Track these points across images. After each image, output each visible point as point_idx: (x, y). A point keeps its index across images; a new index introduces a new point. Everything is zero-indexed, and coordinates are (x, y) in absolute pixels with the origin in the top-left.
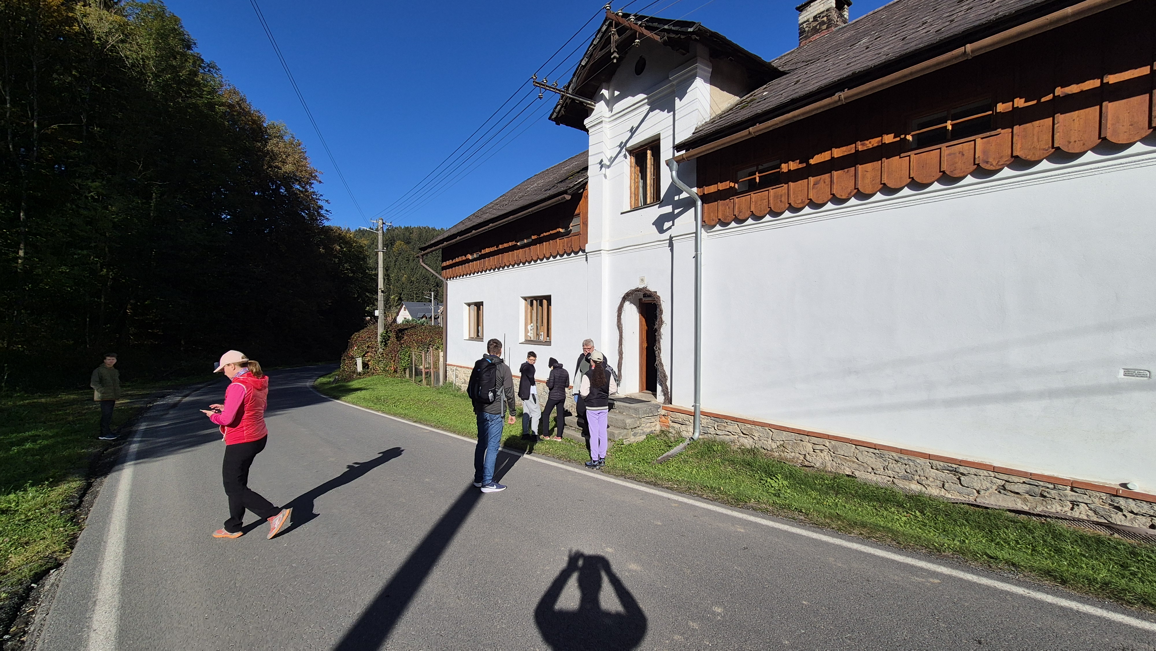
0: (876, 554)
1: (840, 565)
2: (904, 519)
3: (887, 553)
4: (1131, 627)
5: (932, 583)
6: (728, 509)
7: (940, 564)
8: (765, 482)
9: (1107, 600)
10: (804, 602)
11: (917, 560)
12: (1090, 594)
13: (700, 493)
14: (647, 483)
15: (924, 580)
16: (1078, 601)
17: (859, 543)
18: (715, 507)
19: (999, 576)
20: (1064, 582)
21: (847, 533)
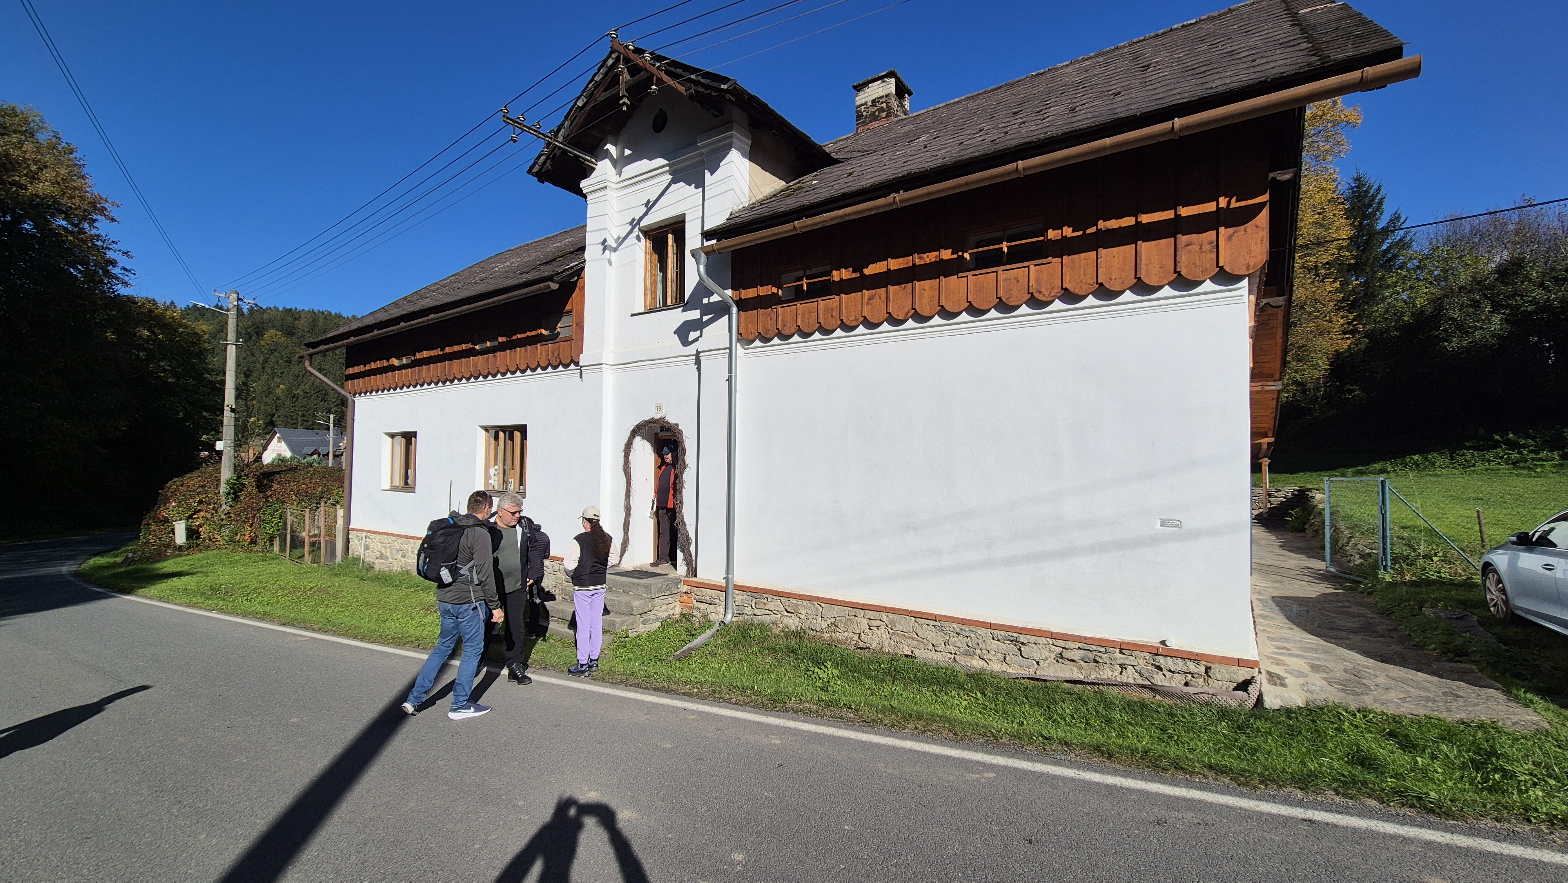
0: (932, 751)
1: (891, 771)
2: (964, 703)
3: (943, 748)
4: (1164, 795)
5: (987, 779)
6: (762, 714)
7: (996, 754)
8: (811, 673)
9: (1147, 769)
10: (847, 827)
11: (974, 753)
12: (1133, 766)
13: (727, 696)
14: (656, 689)
15: (979, 776)
16: (1122, 776)
17: (914, 740)
18: (746, 713)
19: (1053, 760)
20: (1110, 756)
21: (901, 729)
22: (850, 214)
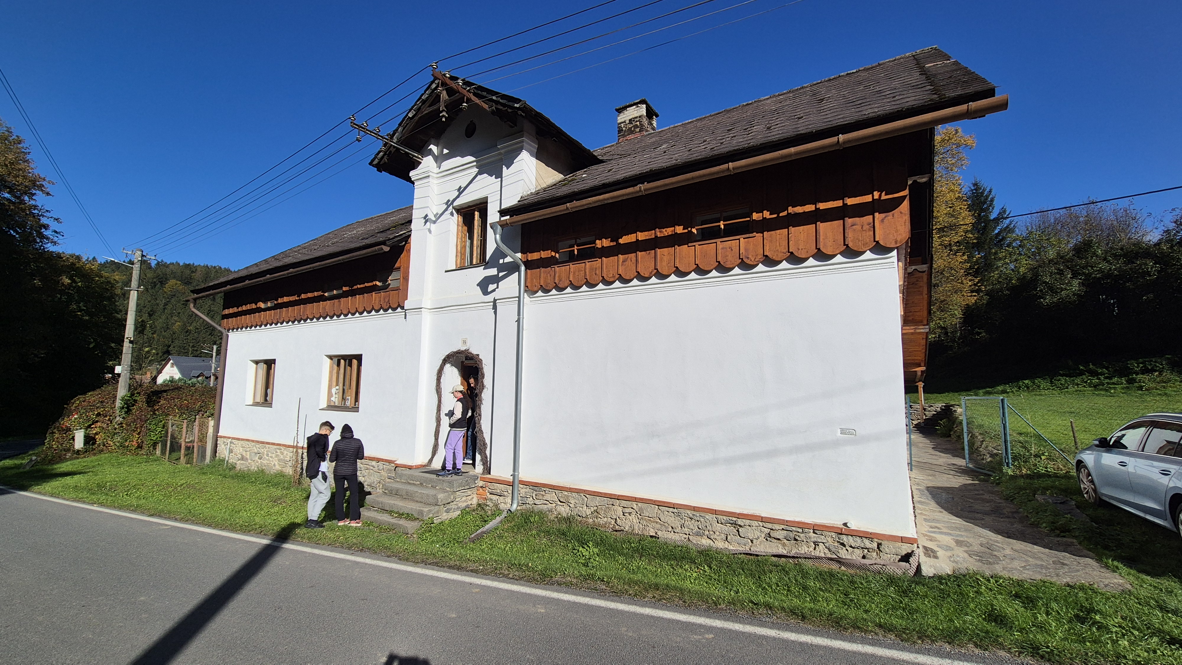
0: (665, 616)
1: (631, 635)
2: (695, 575)
3: (673, 613)
4: (844, 651)
5: (707, 639)
6: (533, 587)
7: (715, 618)
8: (576, 551)
9: (831, 629)
11: (698, 617)
12: (821, 626)
13: (506, 572)
14: (450, 567)
15: (701, 637)
16: (812, 635)
17: (652, 607)
18: (519, 587)
19: (759, 622)
20: (804, 618)
21: (642, 598)
22: (608, 199)
